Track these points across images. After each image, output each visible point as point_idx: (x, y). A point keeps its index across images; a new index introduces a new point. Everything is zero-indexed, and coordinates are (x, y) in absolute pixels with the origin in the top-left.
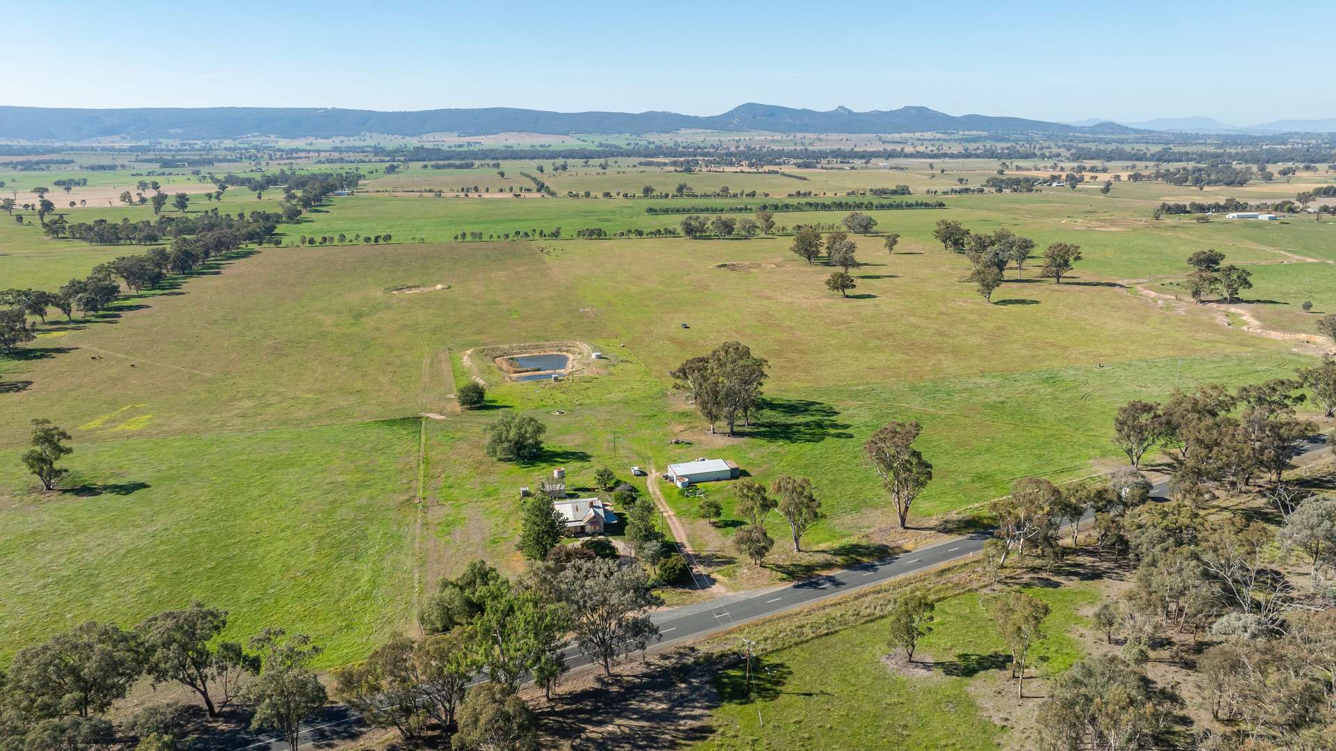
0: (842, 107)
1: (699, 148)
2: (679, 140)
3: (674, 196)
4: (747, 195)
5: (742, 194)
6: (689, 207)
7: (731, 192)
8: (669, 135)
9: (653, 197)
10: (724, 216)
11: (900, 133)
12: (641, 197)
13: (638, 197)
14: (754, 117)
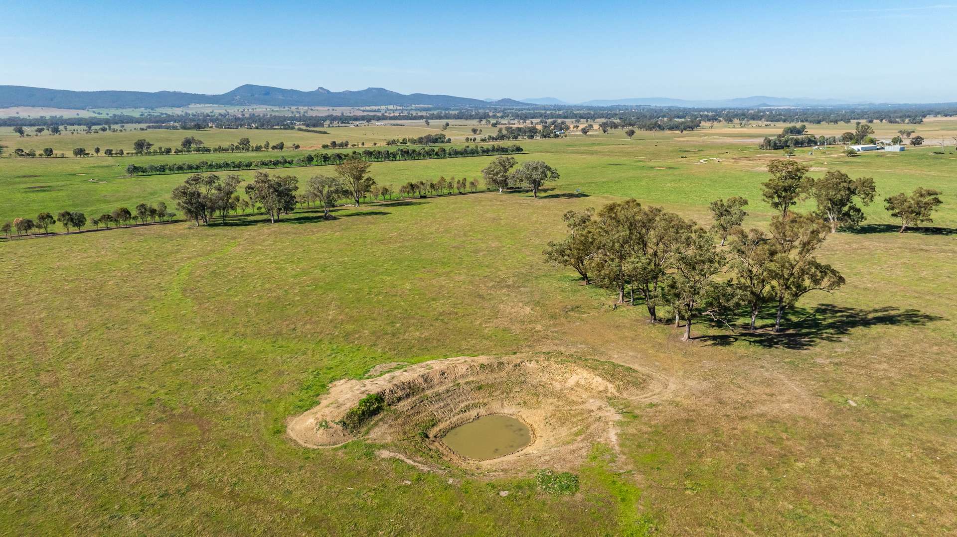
0: (321, 88)
1: (209, 116)
2: (190, 112)
3: (178, 152)
4: (274, 148)
5: (267, 146)
6: (198, 162)
7: (253, 144)
8: (181, 109)
9: (149, 153)
10: (274, 174)
11: (369, 106)
12: (132, 154)
13: (128, 154)
14: (253, 95)
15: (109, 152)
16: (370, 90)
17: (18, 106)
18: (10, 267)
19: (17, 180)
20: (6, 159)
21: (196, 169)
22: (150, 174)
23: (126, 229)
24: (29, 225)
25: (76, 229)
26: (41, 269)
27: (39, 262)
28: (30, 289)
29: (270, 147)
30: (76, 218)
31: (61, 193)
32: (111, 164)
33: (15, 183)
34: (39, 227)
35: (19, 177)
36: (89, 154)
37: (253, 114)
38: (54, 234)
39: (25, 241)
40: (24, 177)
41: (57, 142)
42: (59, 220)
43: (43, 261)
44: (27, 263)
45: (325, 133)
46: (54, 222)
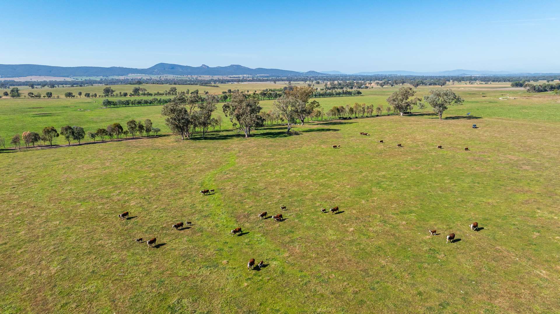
0: (204, 65)
2: (129, 78)
3: (132, 95)
4: (192, 93)
7: (179, 91)
8: (124, 76)
9: (113, 96)
11: (232, 75)
12: (102, 96)
13: (100, 96)
14: (165, 69)
15: (88, 95)
16: (232, 66)
17: (31, 75)
18: (14, 180)
19: (29, 110)
20: (23, 99)
21: (150, 103)
22: (118, 106)
23: (119, 142)
24: (35, 138)
25: (76, 142)
26: (47, 182)
27: (45, 174)
28: (35, 212)
29: (189, 93)
30: (76, 132)
31: (59, 117)
32: (90, 101)
33: (27, 112)
34: (44, 139)
35: (30, 108)
36: (75, 96)
37: (167, 79)
38: (57, 146)
39: (33, 152)
40: (33, 108)
41: (55, 91)
42: (62, 133)
43: (49, 173)
44: (33, 174)
45: (218, 87)
46: (58, 135)
